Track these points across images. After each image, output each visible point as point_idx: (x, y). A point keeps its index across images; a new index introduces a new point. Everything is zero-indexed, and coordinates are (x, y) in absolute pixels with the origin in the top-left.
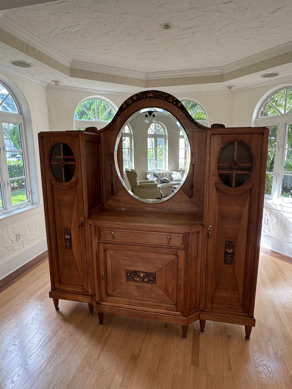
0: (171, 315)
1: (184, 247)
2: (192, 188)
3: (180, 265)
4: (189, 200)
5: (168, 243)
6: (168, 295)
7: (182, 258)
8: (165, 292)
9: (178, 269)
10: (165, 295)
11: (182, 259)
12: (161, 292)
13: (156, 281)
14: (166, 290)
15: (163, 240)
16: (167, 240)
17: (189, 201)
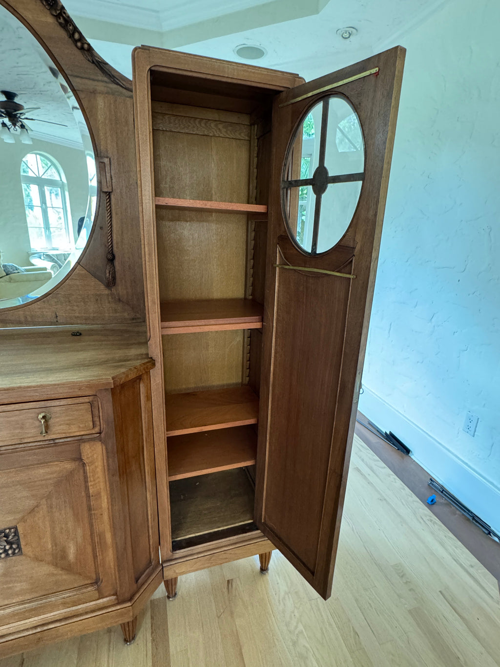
0: (87, 613)
1: (100, 433)
2: (111, 259)
3: (92, 483)
4: (107, 292)
5: (41, 433)
6: (68, 569)
7: (96, 464)
8: (56, 565)
9: (88, 496)
10: (59, 571)
11: (96, 467)
12: (44, 570)
13: (22, 547)
14: (59, 560)
15: (22, 428)
16: (37, 423)
17: (108, 295)
